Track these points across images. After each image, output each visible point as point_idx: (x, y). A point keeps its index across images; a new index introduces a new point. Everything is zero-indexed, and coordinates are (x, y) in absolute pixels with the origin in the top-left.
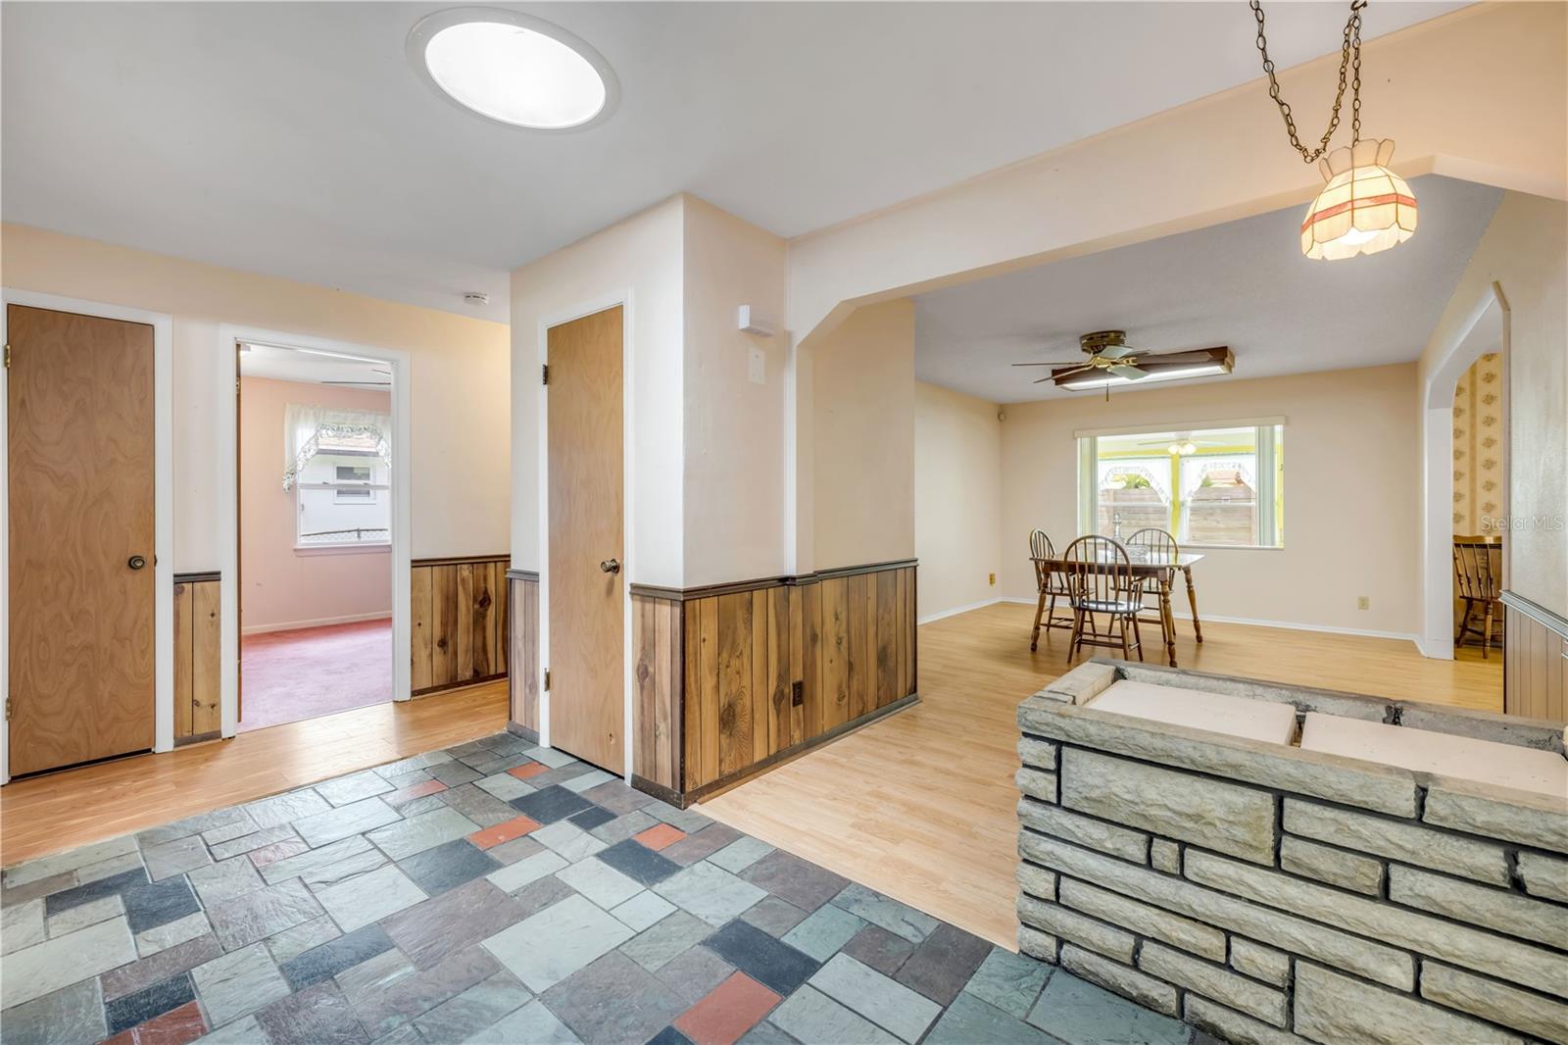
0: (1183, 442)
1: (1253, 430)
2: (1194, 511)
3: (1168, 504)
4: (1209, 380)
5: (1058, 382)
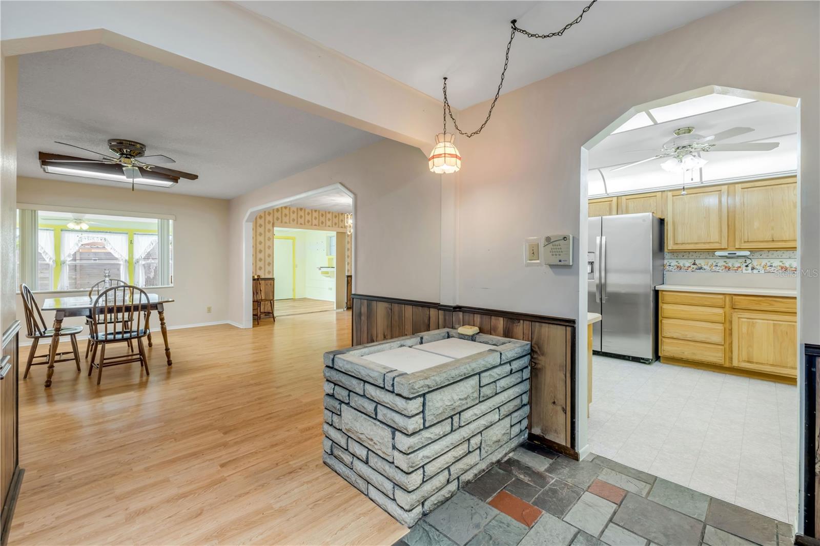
0: (79, 221)
1: (156, 221)
2: (74, 268)
3: (51, 263)
4: (156, 189)
5: (44, 163)
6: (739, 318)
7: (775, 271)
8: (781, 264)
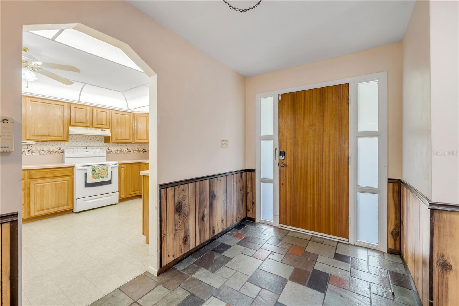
6: (35, 184)
7: (45, 154)
8: (48, 149)
